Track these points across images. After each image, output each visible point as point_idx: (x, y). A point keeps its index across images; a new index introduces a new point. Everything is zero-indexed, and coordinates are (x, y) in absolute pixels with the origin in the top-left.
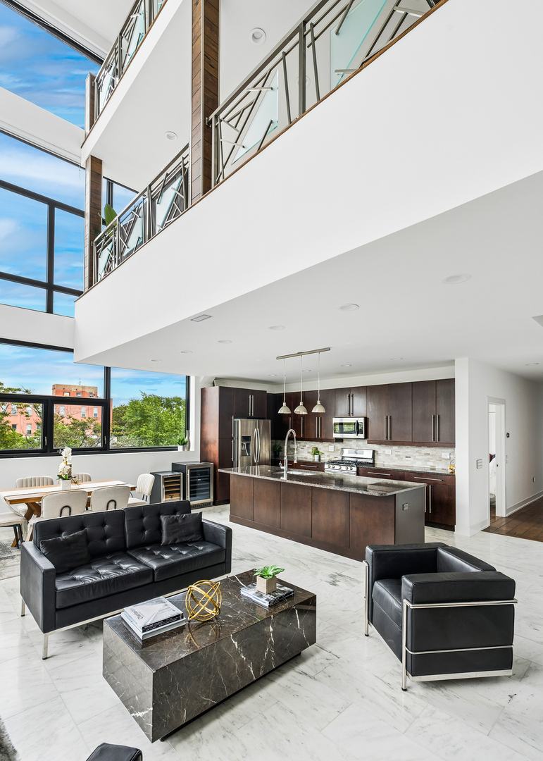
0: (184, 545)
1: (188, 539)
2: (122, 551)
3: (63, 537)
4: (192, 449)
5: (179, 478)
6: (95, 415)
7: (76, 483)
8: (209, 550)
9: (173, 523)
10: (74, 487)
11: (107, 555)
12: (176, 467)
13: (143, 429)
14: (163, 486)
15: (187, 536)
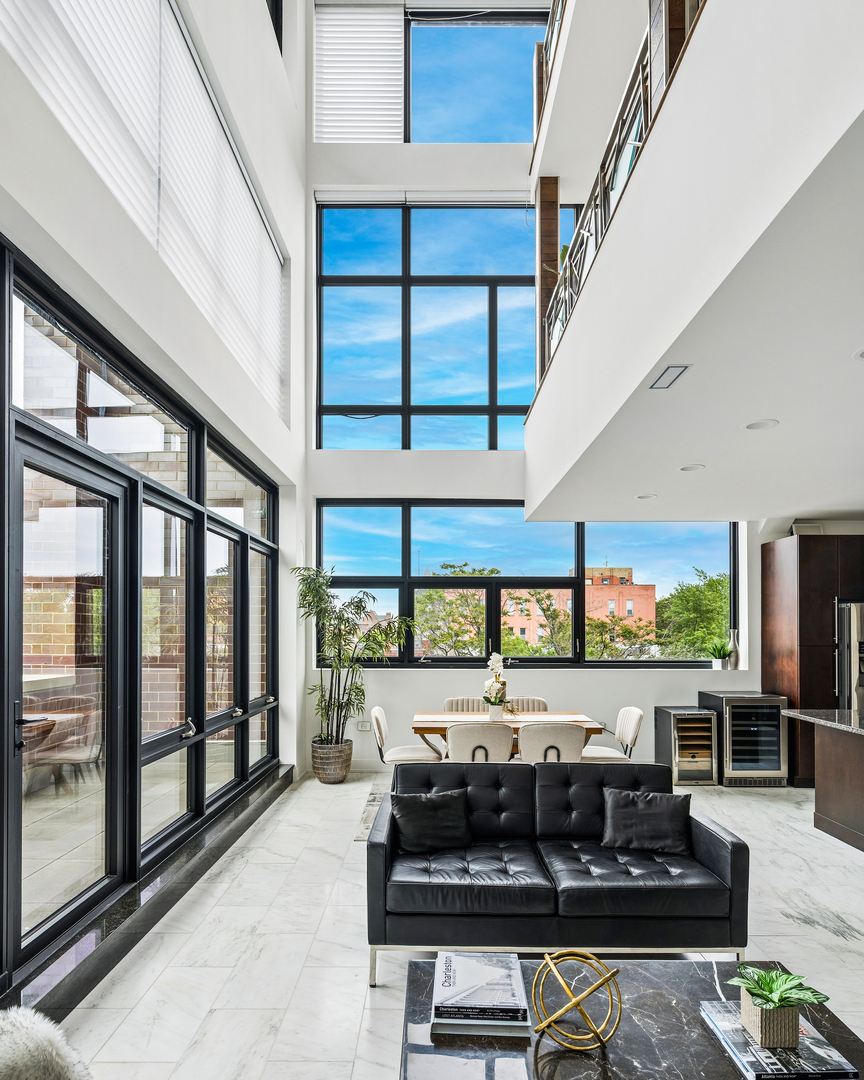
0: (644, 855)
1: (657, 845)
2: (527, 840)
3: (433, 794)
4: (743, 665)
5: (709, 720)
6: (630, 612)
7: (512, 711)
8: (693, 881)
9: (626, 805)
10: (508, 717)
11: (502, 841)
12: (705, 699)
13: (699, 633)
14: (674, 734)
15: (653, 838)
